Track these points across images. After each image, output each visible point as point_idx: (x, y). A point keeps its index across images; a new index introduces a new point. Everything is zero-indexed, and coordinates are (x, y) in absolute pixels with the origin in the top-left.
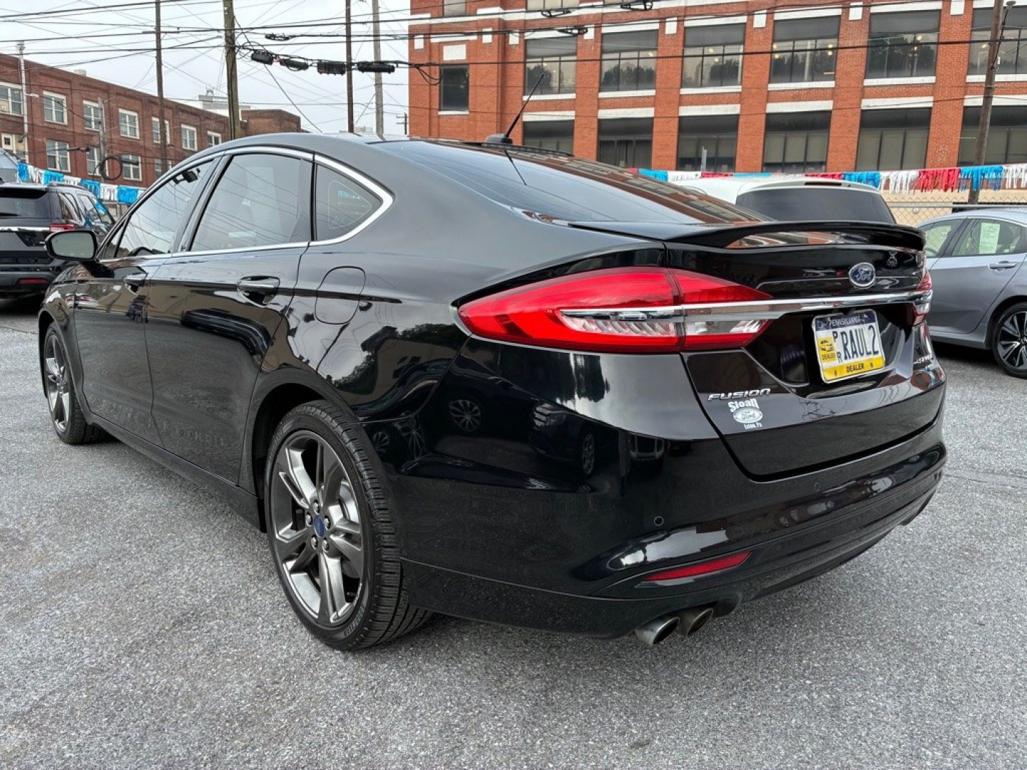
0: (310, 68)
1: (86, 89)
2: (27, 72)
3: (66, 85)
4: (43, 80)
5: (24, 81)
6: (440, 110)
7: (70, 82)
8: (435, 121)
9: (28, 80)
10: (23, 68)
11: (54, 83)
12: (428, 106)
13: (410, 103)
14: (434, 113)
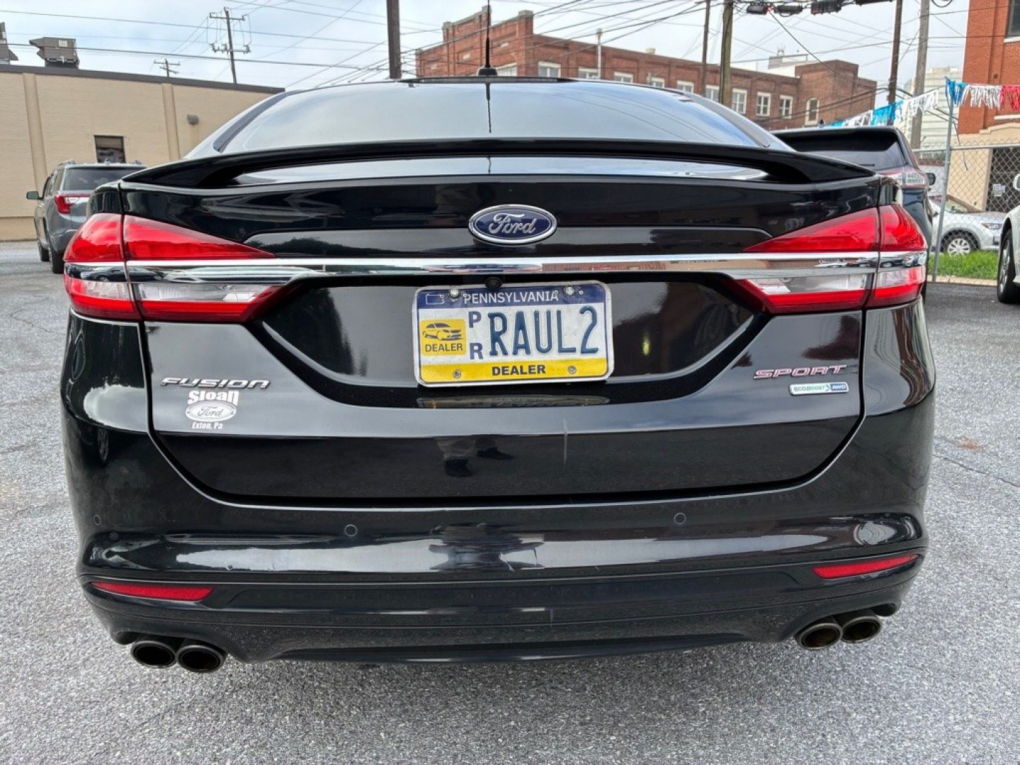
0: (804, 10)
1: (651, 66)
2: (603, 54)
3: (634, 64)
4: (615, 62)
5: (599, 65)
6: (1006, 36)
7: (637, 61)
8: (998, 51)
9: (603, 64)
10: (599, 53)
11: (624, 64)
12: (991, 34)
13: (968, 33)
14: (998, 40)
